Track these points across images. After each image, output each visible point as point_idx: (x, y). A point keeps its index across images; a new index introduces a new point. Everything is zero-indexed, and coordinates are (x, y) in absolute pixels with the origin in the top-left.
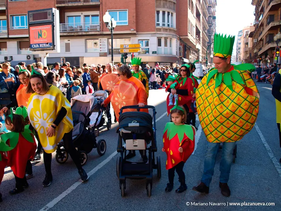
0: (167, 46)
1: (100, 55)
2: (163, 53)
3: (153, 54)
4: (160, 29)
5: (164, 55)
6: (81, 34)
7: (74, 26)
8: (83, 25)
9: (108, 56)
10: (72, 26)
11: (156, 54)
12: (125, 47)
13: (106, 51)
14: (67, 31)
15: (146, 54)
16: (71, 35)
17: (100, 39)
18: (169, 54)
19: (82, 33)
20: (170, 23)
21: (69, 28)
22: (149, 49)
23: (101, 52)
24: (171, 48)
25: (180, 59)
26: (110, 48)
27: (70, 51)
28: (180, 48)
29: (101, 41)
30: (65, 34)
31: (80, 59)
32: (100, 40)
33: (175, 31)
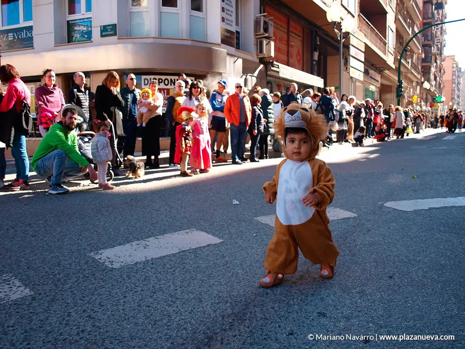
0: (174, 6)
2: (154, 33)
3: (102, 36)
11: (115, 34)
18: (186, 37)
24: (196, 13)
28: (260, 21)
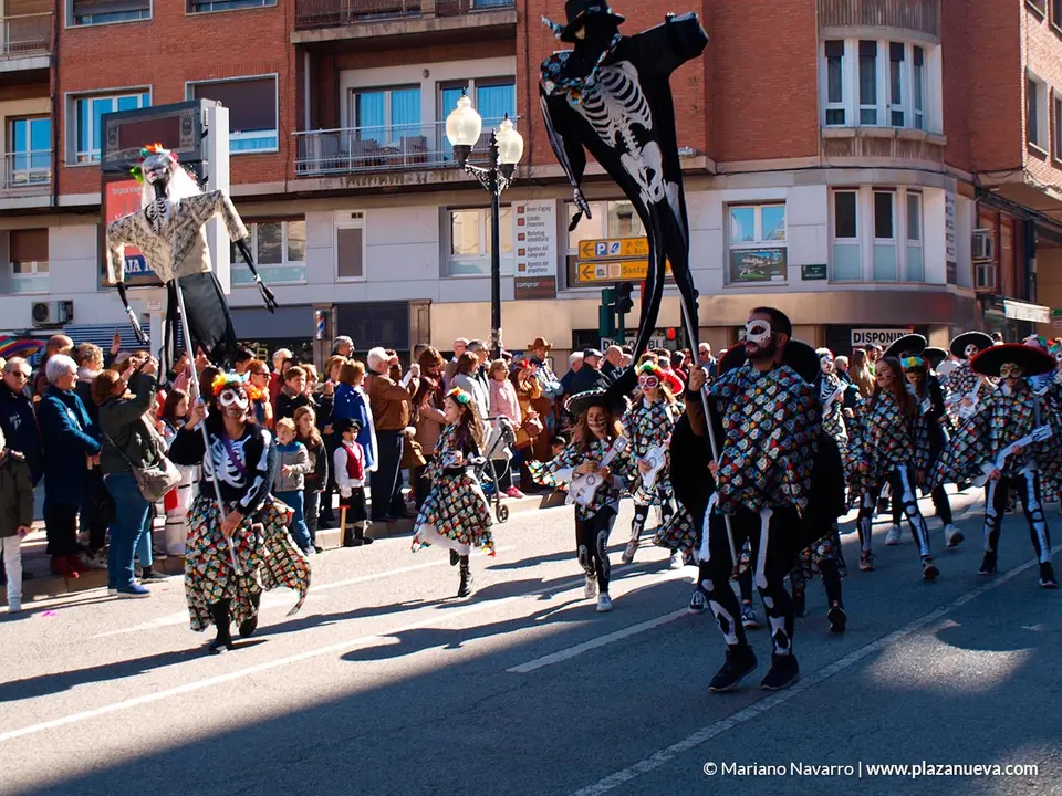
0: (890, 236)
1: (516, 290)
2: (867, 276)
3: (804, 278)
4: (847, 140)
5: (872, 287)
6: (415, 182)
7: (387, 142)
8: (430, 135)
9: (558, 296)
10: (377, 138)
11: (824, 278)
12: (604, 253)
13: (552, 270)
14: (345, 169)
15: (770, 280)
16: (367, 186)
17: (521, 203)
18: (903, 277)
19: (422, 175)
20: (907, 105)
21: (355, 152)
22: (784, 250)
23: (524, 274)
24: (913, 243)
25: (979, 303)
26: (571, 254)
27: (361, 274)
28: (981, 240)
29: (521, 216)
30: (335, 184)
31: (414, 312)
32: (521, 210)
33: (938, 147)
